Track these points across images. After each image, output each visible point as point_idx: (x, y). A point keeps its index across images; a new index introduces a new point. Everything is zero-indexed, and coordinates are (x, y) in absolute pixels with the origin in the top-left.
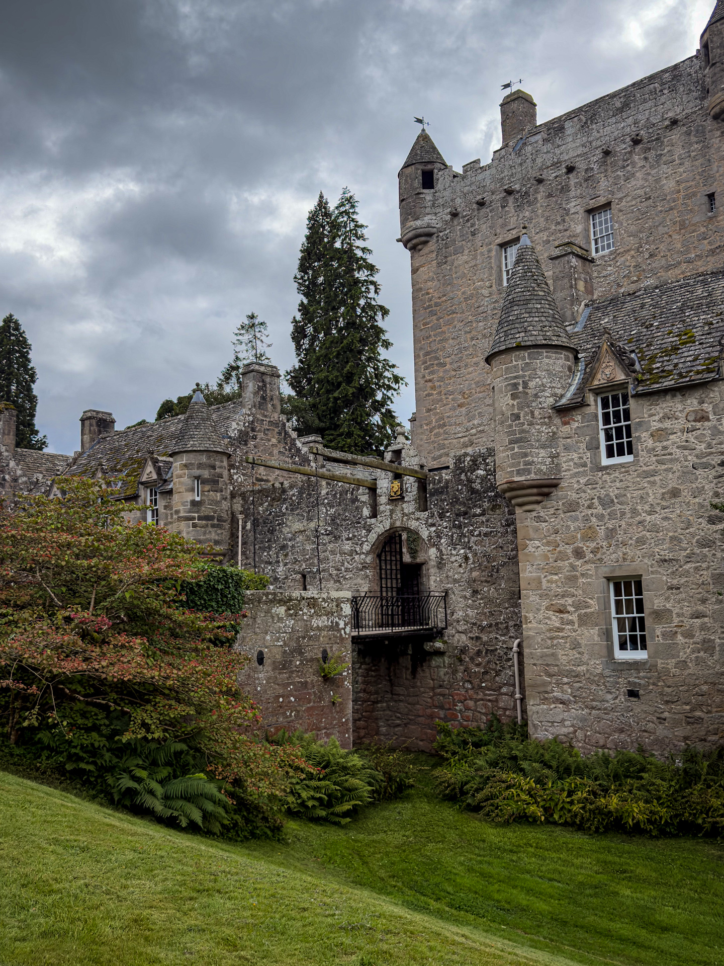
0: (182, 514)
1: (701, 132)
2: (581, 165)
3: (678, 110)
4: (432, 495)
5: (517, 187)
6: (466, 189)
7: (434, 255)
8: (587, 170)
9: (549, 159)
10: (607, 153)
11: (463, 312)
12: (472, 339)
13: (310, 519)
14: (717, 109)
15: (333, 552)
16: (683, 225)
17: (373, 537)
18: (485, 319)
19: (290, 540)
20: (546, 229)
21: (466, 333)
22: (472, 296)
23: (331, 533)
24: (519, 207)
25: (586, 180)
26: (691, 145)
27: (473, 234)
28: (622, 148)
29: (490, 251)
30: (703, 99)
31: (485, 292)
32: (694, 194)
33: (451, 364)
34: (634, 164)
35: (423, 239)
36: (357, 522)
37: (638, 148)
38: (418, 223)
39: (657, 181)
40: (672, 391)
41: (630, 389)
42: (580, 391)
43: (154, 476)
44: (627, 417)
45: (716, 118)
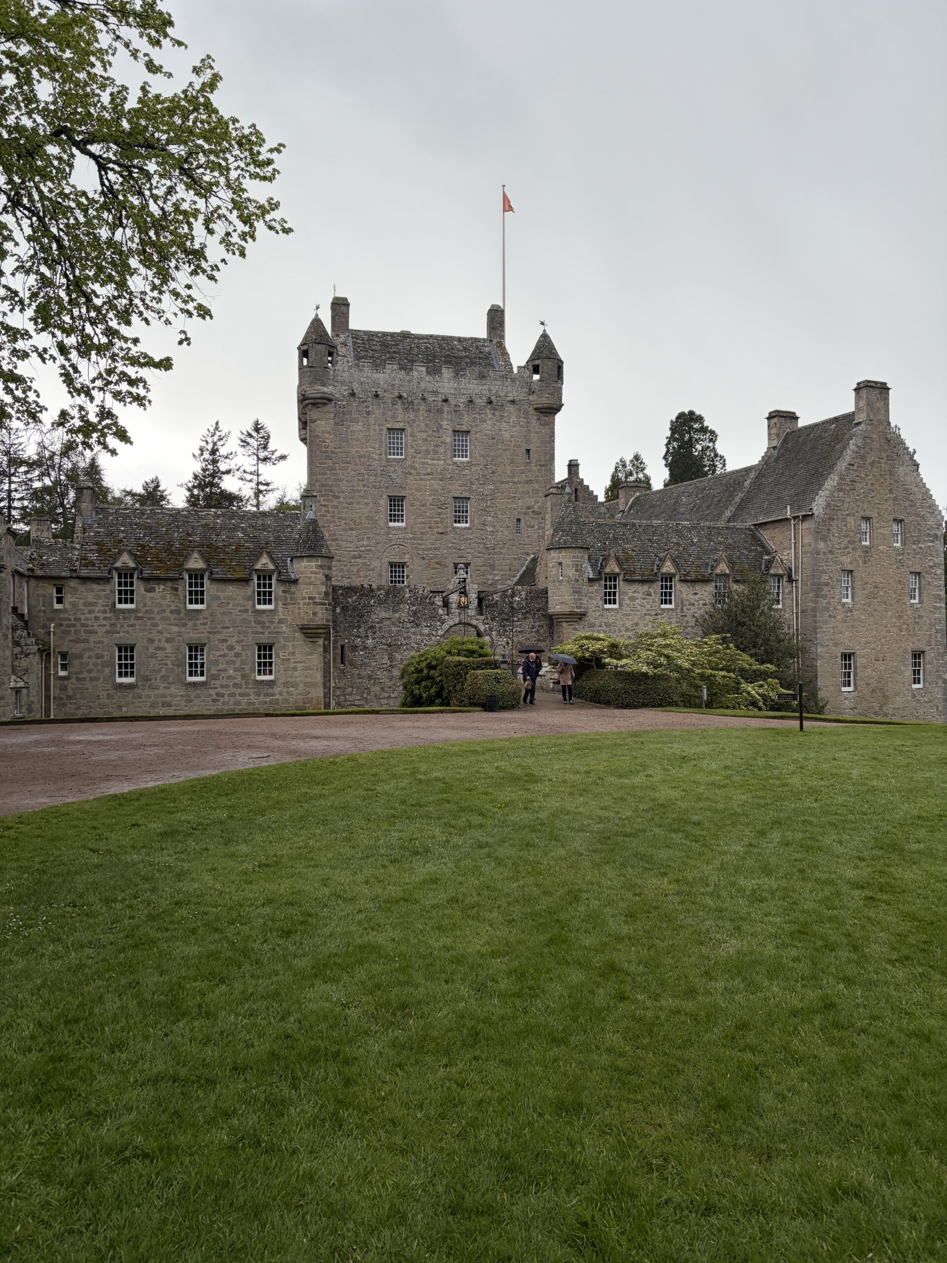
0: (317, 601)
1: (526, 413)
2: (452, 401)
3: (515, 395)
4: (487, 607)
5: (405, 395)
6: (363, 379)
7: (332, 415)
8: (456, 405)
9: (430, 387)
10: (471, 401)
11: (356, 465)
12: (364, 486)
13: (395, 611)
14: (540, 406)
15: (414, 633)
16: (512, 462)
17: (446, 626)
18: (376, 475)
19: (378, 623)
20: (425, 432)
21: (358, 480)
22: (363, 456)
23: (413, 621)
24: (406, 409)
25: (455, 411)
26: (520, 417)
27: (368, 413)
28: (480, 402)
29: (381, 430)
30: (529, 394)
31: (377, 457)
32: (520, 447)
33: (344, 498)
34: (486, 415)
35: (325, 401)
36: (434, 617)
37: (489, 406)
38: (325, 389)
39: (500, 430)
40: (639, 581)
41: (621, 577)
42: (600, 573)
43: (271, 567)
44: (615, 588)
45: (536, 409)
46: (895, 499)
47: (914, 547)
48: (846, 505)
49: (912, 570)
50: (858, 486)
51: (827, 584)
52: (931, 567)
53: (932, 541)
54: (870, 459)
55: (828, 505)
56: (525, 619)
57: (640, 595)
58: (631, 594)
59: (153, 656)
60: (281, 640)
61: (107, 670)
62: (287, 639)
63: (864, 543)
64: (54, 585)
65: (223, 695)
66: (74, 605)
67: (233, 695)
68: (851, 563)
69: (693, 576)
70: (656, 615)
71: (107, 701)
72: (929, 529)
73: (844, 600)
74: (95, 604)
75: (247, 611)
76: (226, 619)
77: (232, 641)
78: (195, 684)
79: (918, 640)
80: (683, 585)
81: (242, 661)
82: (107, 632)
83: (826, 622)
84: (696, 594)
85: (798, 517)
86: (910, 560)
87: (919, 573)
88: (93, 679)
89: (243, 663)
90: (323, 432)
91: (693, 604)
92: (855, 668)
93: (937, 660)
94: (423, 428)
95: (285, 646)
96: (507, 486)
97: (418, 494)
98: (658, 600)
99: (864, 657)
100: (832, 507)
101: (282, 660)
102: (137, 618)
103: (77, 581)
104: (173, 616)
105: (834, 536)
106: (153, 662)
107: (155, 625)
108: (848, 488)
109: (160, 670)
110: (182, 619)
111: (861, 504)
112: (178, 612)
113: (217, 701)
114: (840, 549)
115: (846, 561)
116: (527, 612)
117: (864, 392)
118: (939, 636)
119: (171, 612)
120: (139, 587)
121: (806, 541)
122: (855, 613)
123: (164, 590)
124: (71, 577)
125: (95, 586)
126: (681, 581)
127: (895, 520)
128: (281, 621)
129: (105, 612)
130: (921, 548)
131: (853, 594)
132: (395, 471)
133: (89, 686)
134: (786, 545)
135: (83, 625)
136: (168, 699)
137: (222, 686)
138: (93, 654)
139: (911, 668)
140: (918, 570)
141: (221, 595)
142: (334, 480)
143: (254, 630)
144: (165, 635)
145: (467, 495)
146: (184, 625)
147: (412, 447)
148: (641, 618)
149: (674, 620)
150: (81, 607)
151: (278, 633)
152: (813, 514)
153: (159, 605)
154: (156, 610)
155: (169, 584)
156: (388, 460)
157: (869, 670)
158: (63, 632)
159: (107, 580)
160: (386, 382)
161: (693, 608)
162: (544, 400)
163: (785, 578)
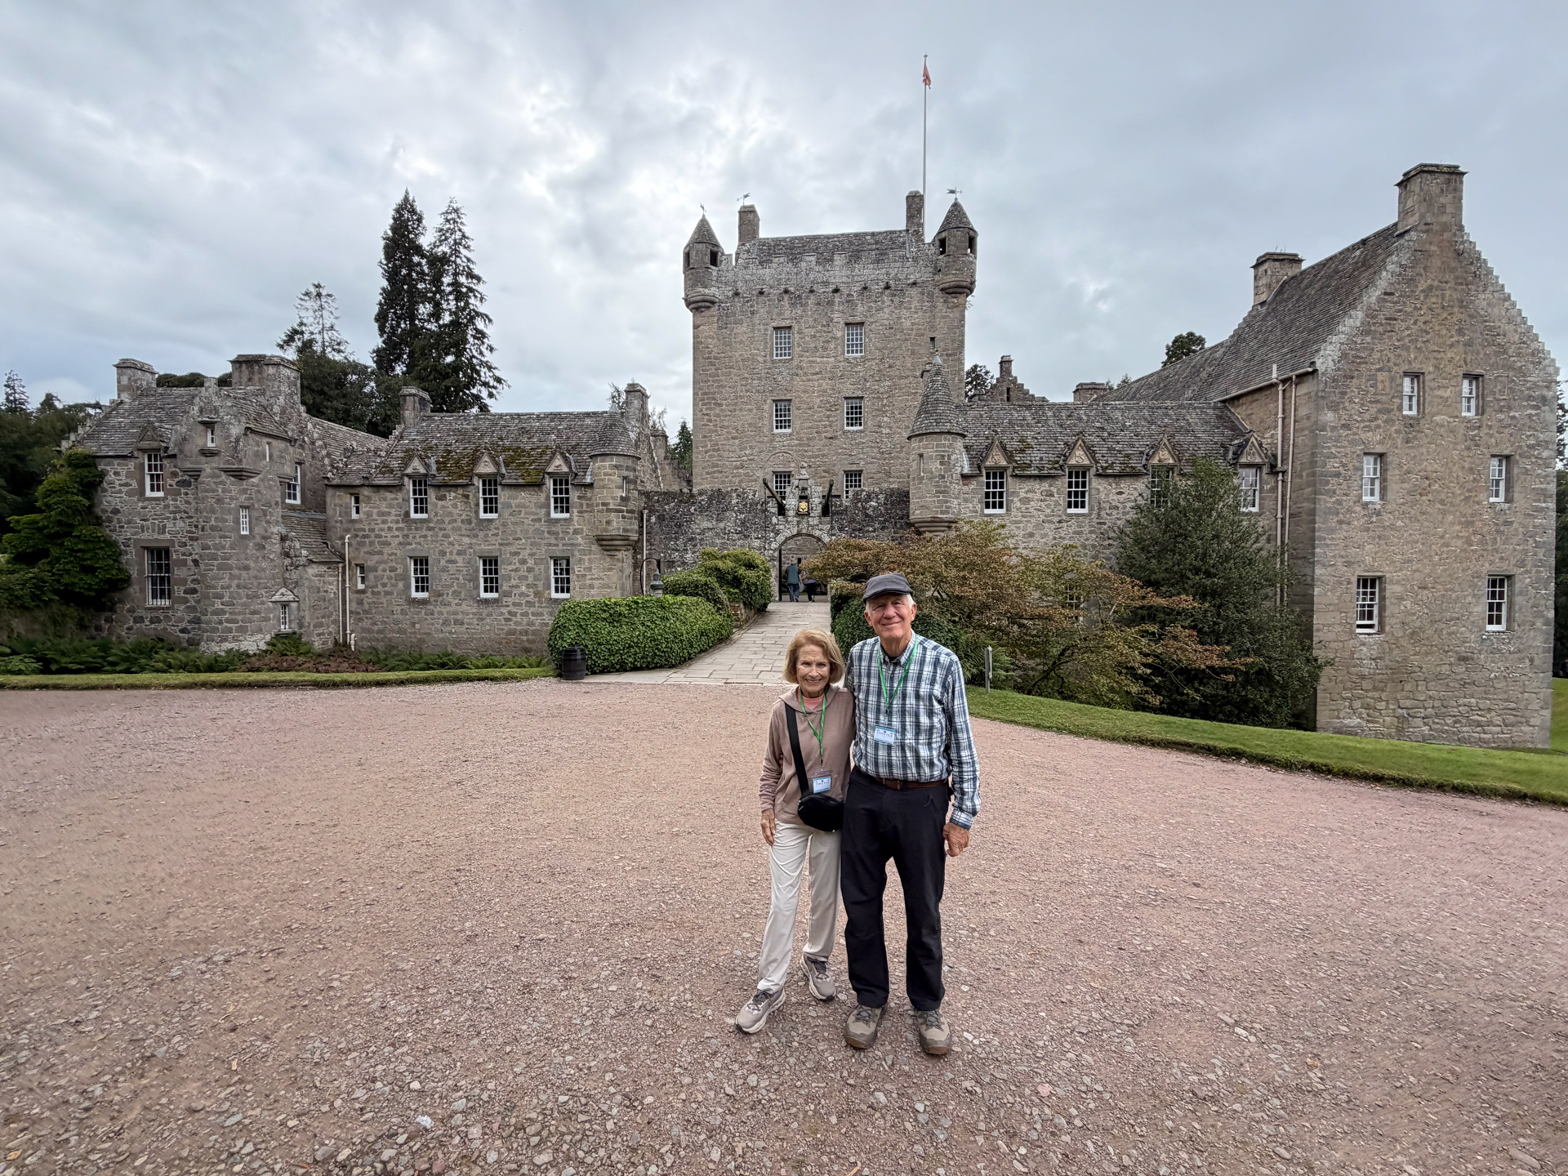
1: (931, 295)
2: (844, 290)
3: (918, 275)
4: (834, 514)
5: (792, 289)
6: (747, 277)
7: (715, 319)
8: (848, 295)
9: (820, 278)
10: (865, 288)
11: (740, 369)
12: (747, 391)
14: (946, 285)
16: (913, 353)
17: (780, 538)
18: (760, 379)
19: (699, 534)
20: (813, 327)
21: (742, 385)
22: (748, 359)
24: (793, 305)
25: (847, 302)
26: (924, 301)
27: (752, 313)
28: (876, 288)
29: (766, 330)
30: (934, 274)
31: (761, 359)
32: (923, 335)
34: (883, 302)
35: (708, 304)
36: (767, 526)
37: (887, 292)
38: (707, 291)
39: (899, 318)
40: (1035, 477)
41: (1009, 471)
42: (979, 468)
43: (565, 469)
44: (1001, 487)
45: (942, 290)
46: (1468, 344)
47: (1501, 416)
48: (1376, 355)
49: (1495, 451)
50: (1399, 325)
51: (1338, 475)
52: (1531, 447)
53: (1536, 407)
54: (1422, 285)
55: (1344, 355)
56: (883, 528)
57: (1038, 496)
58: (1023, 495)
59: (445, 570)
60: (576, 553)
61: (401, 585)
62: (582, 552)
63: (1406, 412)
64: (351, 494)
65: (515, 614)
66: (369, 515)
67: (525, 614)
68: (1381, 443)
69: (1117, 469)
70: (1060, 522)
71: (401, 617)
72: (1529, 389)
73: (1366, 498)
74: (389, 514)
75: (539, 520)
76: (518, 529)
77: (525, 554)
78: (486, 601)
79: (1502, 558)
80: (1101, 480)
81: (535, 576)
82: (401, 543)
83: (1333, 531)
84: (1121, 493)
85: (1290, 379)
86: (1491, 436)
87: (1508, 457)
88: (387, 593)
89: (536, 578)
90: (707, 337)
91: (1116, 508)
92: (1383, 598)
93: (1536, 588)
94: (811, 323)
95: (580, 559)
96: (907, 381)
97: (804, 396)
98: (1063, 500)
99: (1398, 583)
100: (1351, 360)
101: (578, 576)
102: (430, 529)
103: (370, 489)
104: (464, 527)
105: (1351, 401)
106: (445, 576)
107: (446, 536)
108: (1381, 329)
109: (451, 586)
110: (473, 529)
111: (1404, 353)
112: (469, 522)
113: (510, 620)
114: (1362, 421)
115: (1375, 440)
116: (885, 521)
117: (1415, 186)
118: (1541, 553)
119: (462, 521)
120: (432, 495)
121: (1303, 412)
122: (1386, 517)
123: (455, 498)
124: (362, 485)
125: (389, 495)
126: (1099, 475)
127: (1466, 376)
128: (576, 532)
129: (398, 522)
130: (1513, 418)
131: (1383, 490)
132: (780, 373)
133: (384, 600)
134: (1269, 422)
135: (379, 536)
136: (460, 617)
137: (514, 604)
138: (386, 566)
139: (1485, 601)
140: (1506, 452)
141: (514, 502)
142: (718, 387)
143: (546, 541)
144: (457, 547)
145: (859, 394)
146: (476, 536)
147: (799, 345)
148: (1037, 526)
149: (1086, 529)
150: (375, 517)
151: (573, 545)
152: (1315, 371)
153: (450, 514)
154: (447, 520)
155: (460, 491)
156: (773, 362)
157: (1408, 603)
158: (359, 544)
159: (399, 487)
160: (772, 276)
161: (1115, 512)
162: (950, 279)
163: (1265, 469)
